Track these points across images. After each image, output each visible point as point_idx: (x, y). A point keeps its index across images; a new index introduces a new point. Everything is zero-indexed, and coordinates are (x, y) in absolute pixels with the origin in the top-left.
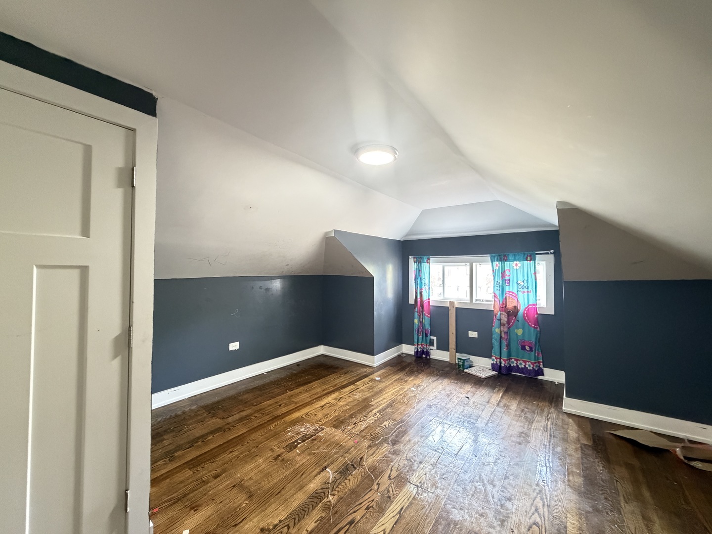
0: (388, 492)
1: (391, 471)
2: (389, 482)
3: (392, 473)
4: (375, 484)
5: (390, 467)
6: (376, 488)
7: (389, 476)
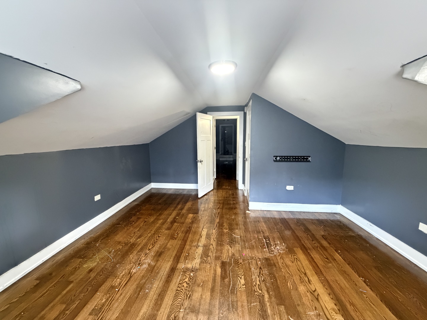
0: (209, 240)
1: (213, 248)
2: (211, 243)
3: (212, 247)
4: (216, 240)
5: (215, 249)
6: (214, 239)
7: (212, 245)
